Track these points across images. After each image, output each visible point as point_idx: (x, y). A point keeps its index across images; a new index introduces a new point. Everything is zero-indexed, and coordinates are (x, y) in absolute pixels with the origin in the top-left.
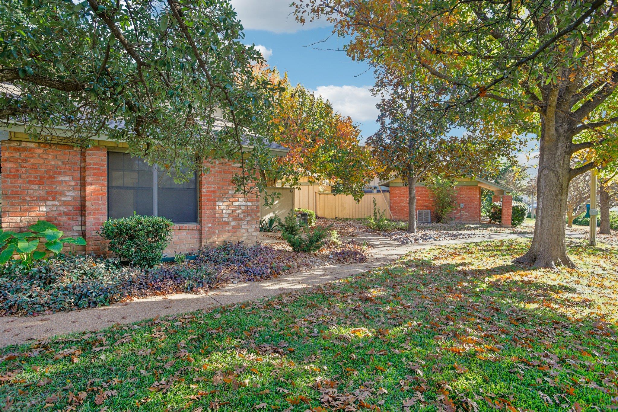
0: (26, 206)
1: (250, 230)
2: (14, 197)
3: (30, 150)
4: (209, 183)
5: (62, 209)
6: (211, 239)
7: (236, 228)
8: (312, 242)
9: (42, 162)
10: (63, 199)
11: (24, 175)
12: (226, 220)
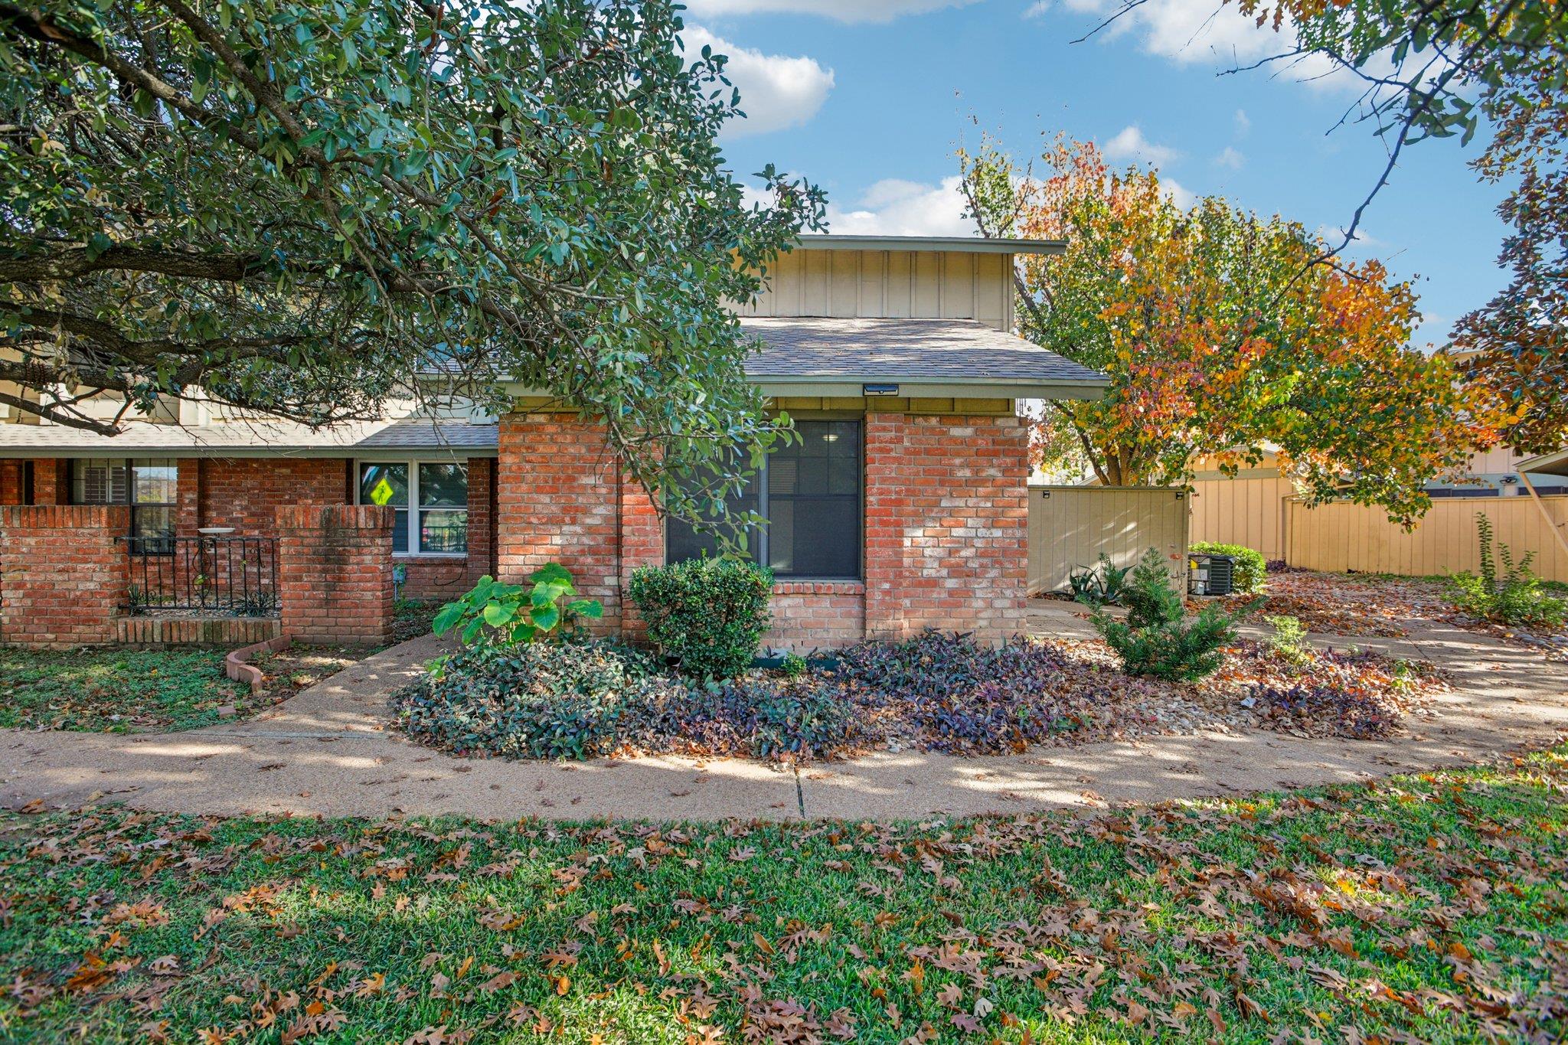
0: (530, 534)
1: (998, 604)
2: (514, 519)
3: (538, 428)
4: (883, 480)
5: (586, 540)
6: (890, 622)
7: (958, 598)
8: (1184, 652)
9: (555, 450)
10: (589, 521)
11: (530, 477)
12: (933, 573)
